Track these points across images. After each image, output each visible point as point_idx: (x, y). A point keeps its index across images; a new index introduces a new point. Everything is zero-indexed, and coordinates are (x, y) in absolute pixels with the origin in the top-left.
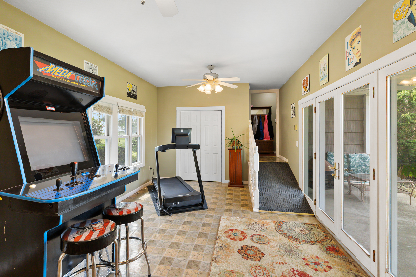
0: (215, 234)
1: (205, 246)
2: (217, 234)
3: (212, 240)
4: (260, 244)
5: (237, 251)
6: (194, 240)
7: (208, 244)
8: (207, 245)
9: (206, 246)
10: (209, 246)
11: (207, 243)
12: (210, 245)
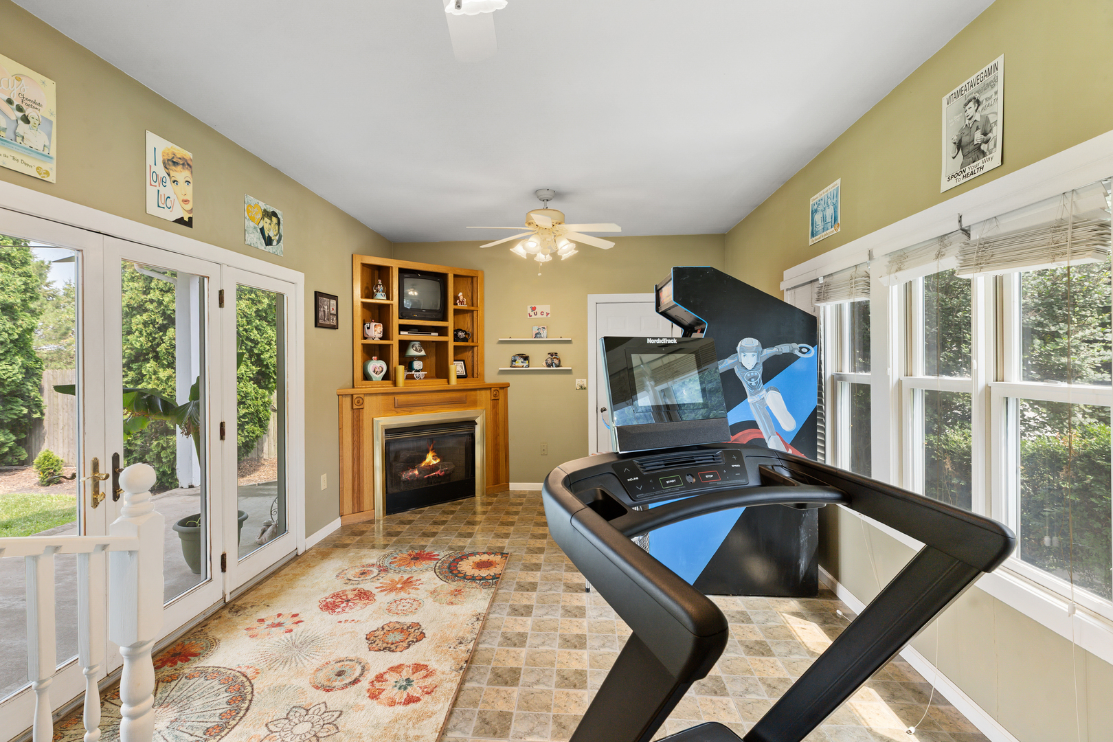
0: (468, 685)
1: (499, 646)
2: (463, 682)
3: (481, 662)
4: (350, 660)
5: (425, 637)
6: (532, 661)
7: (493, 650)
8: (496, 647)
9: (497, 644)
10: (490, 646)
11: (495, 653)
12: (486, 649)
